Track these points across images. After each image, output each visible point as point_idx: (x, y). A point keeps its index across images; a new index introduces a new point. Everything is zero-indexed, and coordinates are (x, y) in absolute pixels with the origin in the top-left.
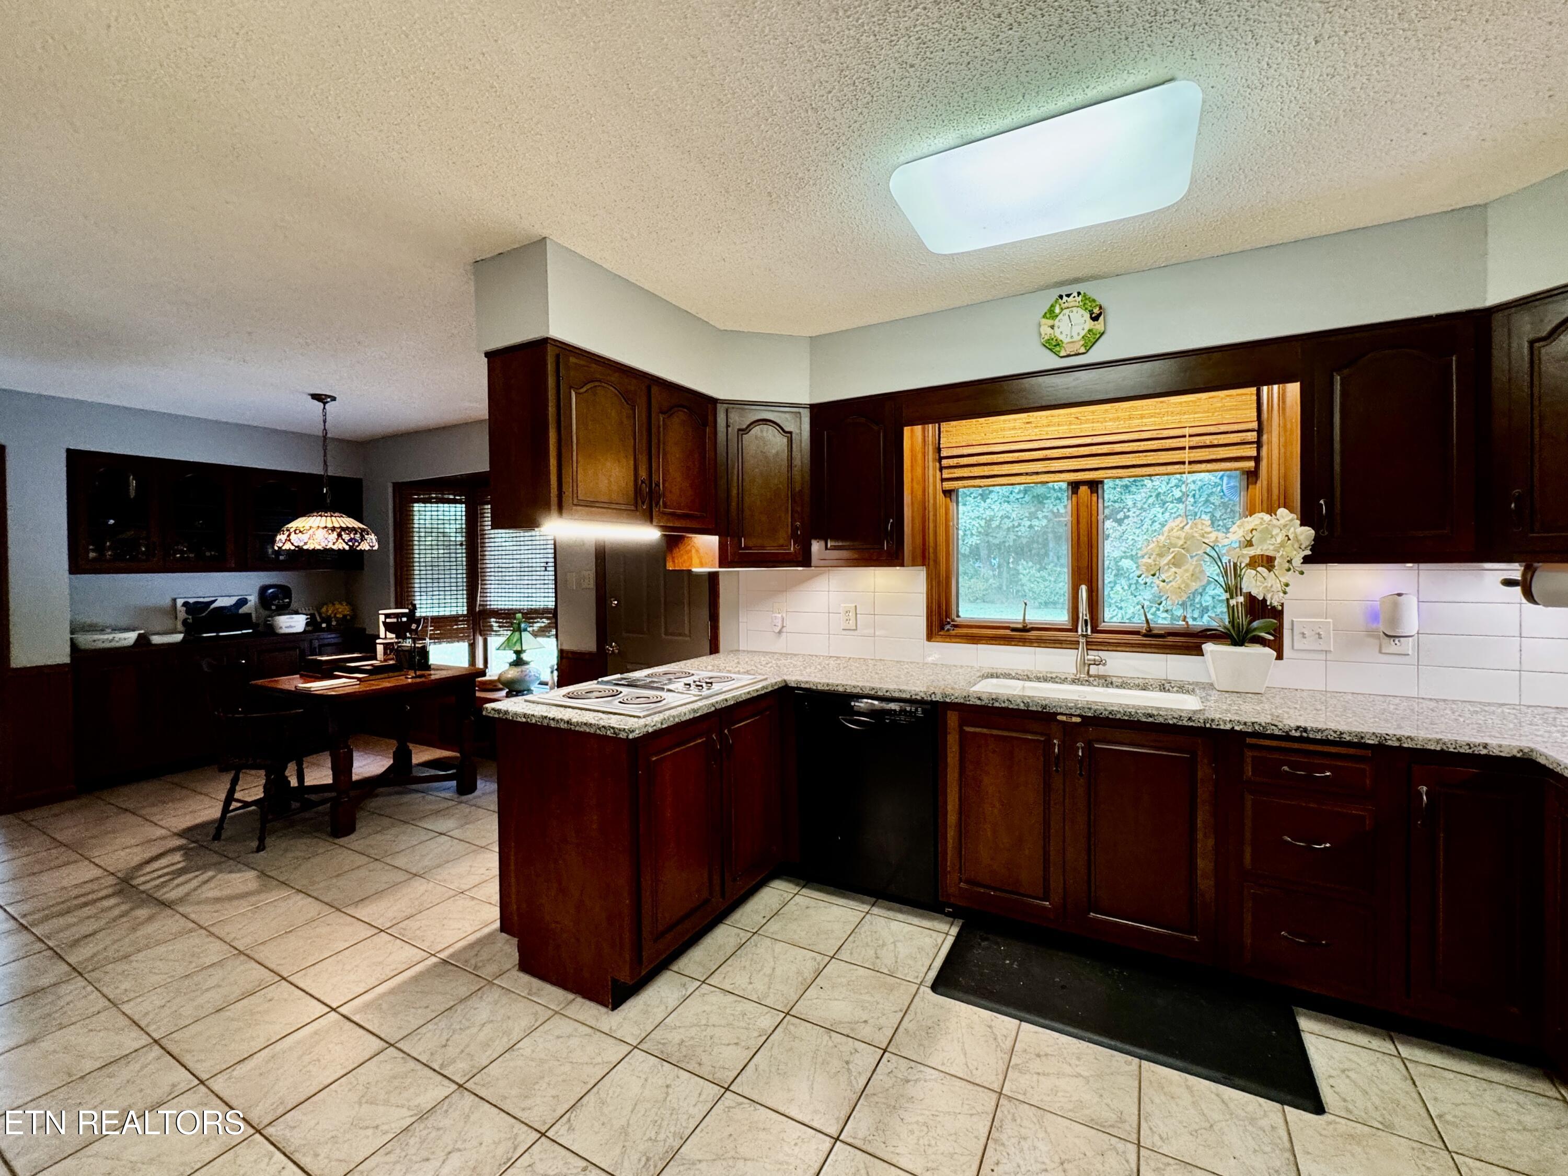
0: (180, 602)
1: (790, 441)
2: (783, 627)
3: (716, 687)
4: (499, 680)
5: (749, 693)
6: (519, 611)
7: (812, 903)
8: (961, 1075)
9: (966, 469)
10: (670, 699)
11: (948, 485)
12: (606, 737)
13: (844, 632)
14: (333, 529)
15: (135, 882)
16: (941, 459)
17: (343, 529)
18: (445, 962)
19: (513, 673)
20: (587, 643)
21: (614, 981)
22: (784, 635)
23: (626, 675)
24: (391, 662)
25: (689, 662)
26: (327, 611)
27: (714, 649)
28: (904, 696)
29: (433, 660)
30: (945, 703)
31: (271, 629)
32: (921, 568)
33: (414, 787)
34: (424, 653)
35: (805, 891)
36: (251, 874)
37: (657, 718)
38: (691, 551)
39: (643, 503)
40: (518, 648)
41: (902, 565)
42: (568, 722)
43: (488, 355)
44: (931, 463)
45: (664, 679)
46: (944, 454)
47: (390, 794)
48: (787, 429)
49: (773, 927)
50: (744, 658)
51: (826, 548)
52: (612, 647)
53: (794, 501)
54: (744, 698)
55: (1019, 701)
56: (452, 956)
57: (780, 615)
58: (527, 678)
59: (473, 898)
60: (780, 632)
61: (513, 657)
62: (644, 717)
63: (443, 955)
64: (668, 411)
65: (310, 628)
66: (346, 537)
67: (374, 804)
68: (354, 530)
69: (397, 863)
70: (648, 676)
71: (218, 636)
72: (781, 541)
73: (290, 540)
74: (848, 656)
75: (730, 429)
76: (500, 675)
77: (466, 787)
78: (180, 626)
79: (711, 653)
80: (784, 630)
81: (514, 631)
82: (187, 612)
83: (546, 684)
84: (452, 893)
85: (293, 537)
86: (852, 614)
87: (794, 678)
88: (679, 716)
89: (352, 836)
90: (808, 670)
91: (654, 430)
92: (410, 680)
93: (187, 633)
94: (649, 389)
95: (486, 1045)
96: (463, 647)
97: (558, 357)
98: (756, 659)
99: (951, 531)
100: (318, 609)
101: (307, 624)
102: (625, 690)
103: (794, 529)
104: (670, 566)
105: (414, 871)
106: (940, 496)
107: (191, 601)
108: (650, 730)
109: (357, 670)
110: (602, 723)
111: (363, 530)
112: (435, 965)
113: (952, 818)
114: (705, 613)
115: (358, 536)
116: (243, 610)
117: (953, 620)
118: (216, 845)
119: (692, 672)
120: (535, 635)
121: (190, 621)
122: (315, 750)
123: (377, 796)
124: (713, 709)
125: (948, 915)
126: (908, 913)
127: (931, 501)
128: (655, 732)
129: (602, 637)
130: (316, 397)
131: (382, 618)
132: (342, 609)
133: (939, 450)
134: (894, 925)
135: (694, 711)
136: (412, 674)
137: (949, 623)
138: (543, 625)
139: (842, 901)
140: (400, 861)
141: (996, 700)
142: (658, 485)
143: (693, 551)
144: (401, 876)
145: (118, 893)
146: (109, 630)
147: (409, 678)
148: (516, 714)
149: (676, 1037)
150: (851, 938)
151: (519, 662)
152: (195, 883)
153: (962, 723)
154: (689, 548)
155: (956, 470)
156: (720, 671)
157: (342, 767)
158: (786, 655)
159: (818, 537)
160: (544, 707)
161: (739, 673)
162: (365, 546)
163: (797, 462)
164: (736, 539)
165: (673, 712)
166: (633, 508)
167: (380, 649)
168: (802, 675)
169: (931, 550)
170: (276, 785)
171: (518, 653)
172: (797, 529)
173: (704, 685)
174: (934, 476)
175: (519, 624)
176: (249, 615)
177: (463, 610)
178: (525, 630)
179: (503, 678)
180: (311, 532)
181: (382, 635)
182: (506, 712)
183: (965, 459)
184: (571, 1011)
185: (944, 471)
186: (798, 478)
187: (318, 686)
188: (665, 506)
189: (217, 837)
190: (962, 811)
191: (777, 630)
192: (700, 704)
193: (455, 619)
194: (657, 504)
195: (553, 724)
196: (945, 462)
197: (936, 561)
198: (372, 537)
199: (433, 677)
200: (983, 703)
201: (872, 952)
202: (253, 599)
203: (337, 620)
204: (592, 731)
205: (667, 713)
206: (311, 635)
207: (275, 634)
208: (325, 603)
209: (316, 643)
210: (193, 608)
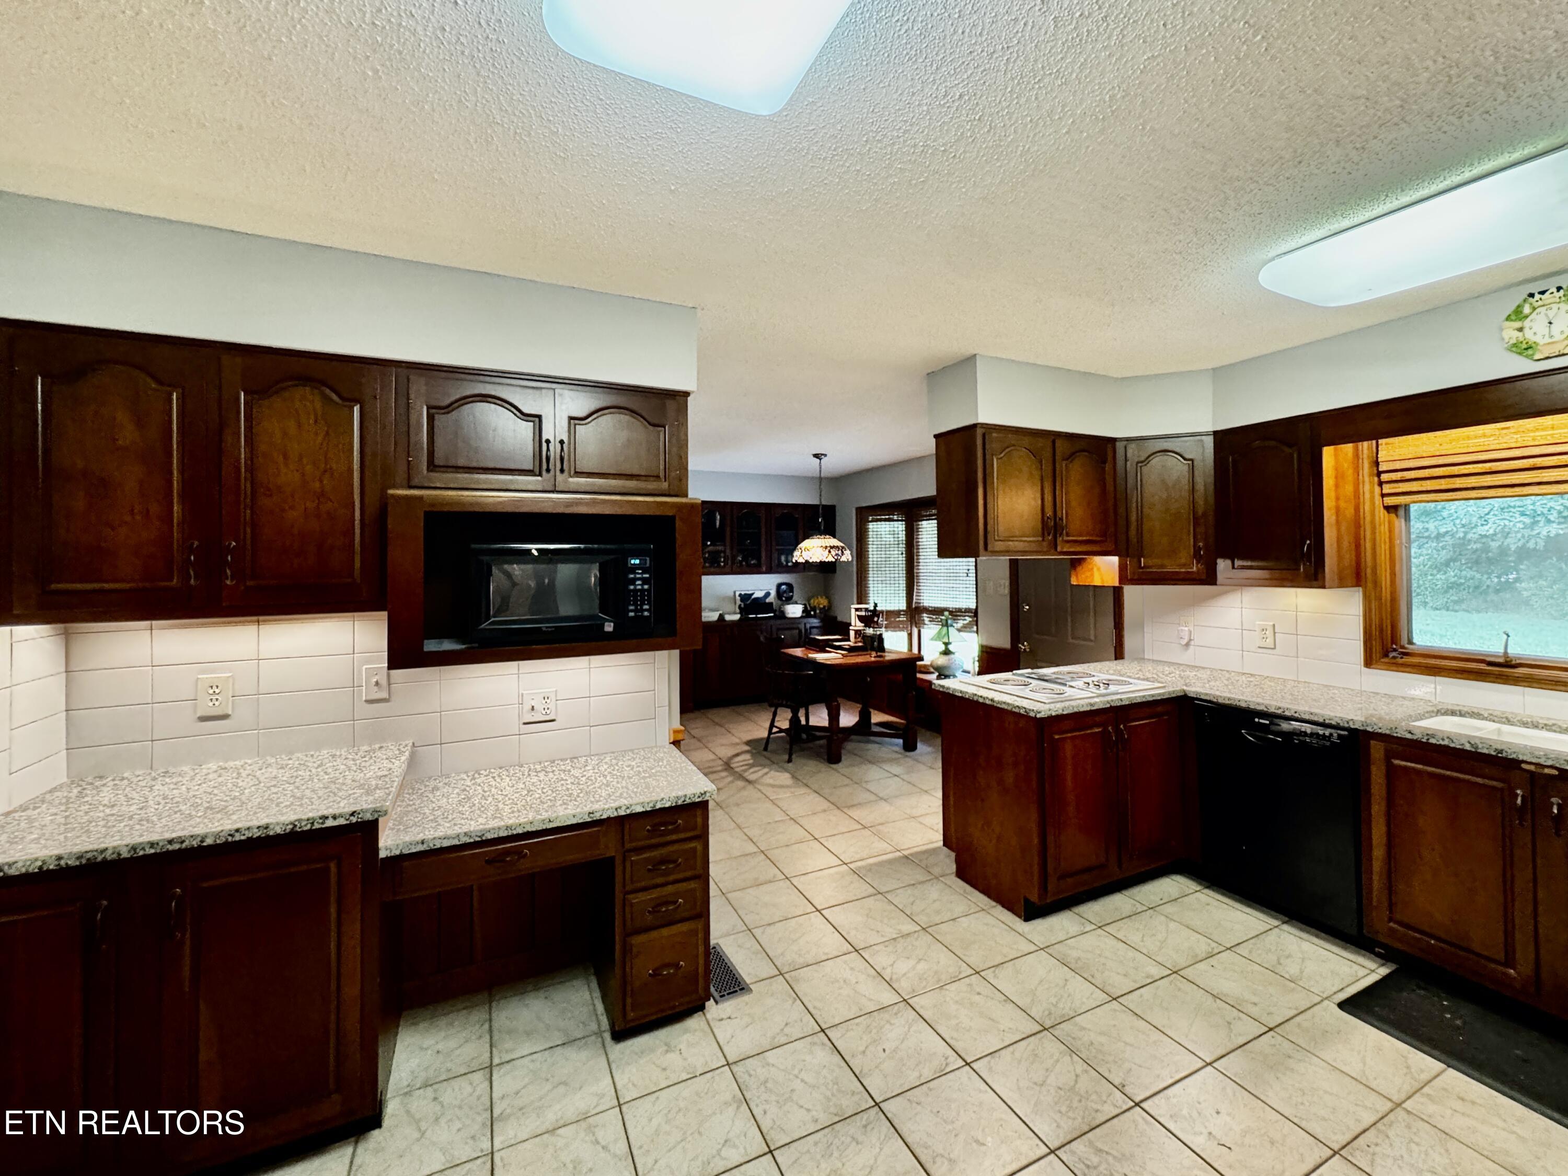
0: (737, 594)
1: (1192, 468)
2: (1190, 640)
3: (1112, 688)
4: (931, 665)
5: (1144, 696)
6: (946, 609)
7: (1216, 903)
8: (1354, 1075)
9: (1415, 483)
10: (1069, 692)
11: (1390, 501)
12: (1020, 714)
13: (1261, 650)
14: (826, 547)
15: (732, 766)
16: (1379, 474)
17: (832, 547)
18: (906, 857)
19: (942, 661)
20: (1003, 641)
21: (1027, 900)
22: (1192, 647)
23: (1035, 671)
24: (860, 644)
25: (1092, 665)
26: (814, 602)
27: (1119, 654)
28: (1316, 719)
29: (887, 645)
30: (1365, 732)
31: (782, 615)
32: (1356, 589)
33: (872, 738)
34: (880, 638)
35: (1207, 891)
36: (787, 775)
37: (1059, 705)
38: (1092, 569)
39: (1049, 535)
40: (946, 640)
41: (1323, 587)
42: (992, 700)
43: (936, 436)
44: (1367, 479)
45: (1067, 677)
46: (1382, 467)
47: (859, 742)
48: (1187, 456)
49: (1169, 909)
50: (1149, 667)
51: (1233, 568)
52: (1024, 646)
53: (1196, 524)
54: (1139, 700)
55: (1464, 741)
56: (911, 855)
57: (1186, 629)
58: (953, 666)
59: (921, 823)
60: (1187, 645)
61: (943, 648)
62: (1049, 703)
63: (906, 853)
64: (1070, 457)
65: (804, 615)
66: (833, 552)
67: (849, 746)
68: (837, 547)
69: (868, 787)
70: (1054, 673)
71: (755, 617)
72: (1183, 561)
74: (1266, 675)
75: (1128, 463)
76: (932, 662)
77: (910, 747)
78: (738, 610)
79: (1116, 659)
80: (1192, 643)
81: (943, 625)
82: (741, 600)
83: (969, 672)
84: (906, 816)
85: (803, 553)
86: (1269, 633)
87: (1193, 689)
88: (1077, 707)
89: (840, 764)
90: (1212, 683)
91: (1057, 472)
92: (873, 659)
93: (741, 613)
94: (1054, 442)
95: (938, 912)
96: (904, 635)
97: (984, 435)
98: (1160, 668)
99: (1397, 550)
100: (809, 600)
101: (803, 612)
102: (1034, 682)
103: (1197, 550)
104: (1074, 581)
105: (881, 795)
106: (1383, 513)
107: (743, 593)
108: (1054, 714)
109: (840, 648)
110: (1017, 704)
111: (843, 547)
112: (900, 858)
113: (1378, 853)
114: (1109, 622)
115: (840, 552)
116: (768, 600)
117: (1403, 647)
118: (765, 753)
119: (1093, 673)
120: (959, 630)
121: (743, 606)
122: (816, 701)
123: (851, 741)
124: (1108, 706)
125: (1378, 955)
126: (1324, 939)
127: (1368, 519)
128: (1057, 716)
129: (1016, 637)
130: (816, 456)
131: (853, 611)
132: (823, 602)
133: (1377, 463)
134: (1306, 946)
135: (1091, 705)
136: (874, 654)
137: (1395, 650)
138: (965, 622)
139: (1248, 910)
140: (871, 787)
141: (1433, 736)
142: (1061, 519)
143: (1095, 569)
144: (873, 798)
145: (726, 770)
147: (872, 657)
148: (954, 690)
149: (1074, 954)
150: (1253, 941)
151: (947, 652)
152: (760, 773)
153: (1389, 756)
154: (1090, 567)
155: (1400, 485)
156: (1121, 675)
157: (834, 717)
158: (1193, 667)
159: (1224, 556)
160: (975, 688)
161: (1139, 679)
162: (844, 559)
163: (1200, 487)
164: (1135, 560)
165: (1073, 703)
166: (1040, 539)
167: (852, 634)
168: (1203, 687)
169: (1369, 571)
170: (795, 721)
171: (946, 644)
172: (1200, 549)
173: (1101, 685)
174: (1372, 492)
175: (947, 621)
176: (771, 604)
177: (903, 606)
178: (952, 626)
179: (935, 664)
180: (813, 549)
181: (853, 623)
182: (948, 688)
183: (1413, 472)
184: (993, 911)
185: (1384, 486)
186: (1200, 502)
187: (820, 657)
188: (1068, 535)
189: (766, 749)
190: (1390, 846)
191: (1184, 642)
192: (1097, 700)
193: (898, 613)
194: (1061, 534)
195: (981, 700)
196: (1384, 477)
197: (1376, 583)
198: (847, 552)
199: (887, 658)
200: (1415, 738)
201: (1275, 958)
202: (773, 593)
203: (820, 609)
204: (1009, 708)
205: (1067, 704)
206: (805, 620)
207: (785, 618)
208: (813, 597)
209: (808, 626)
210: (745, 598)
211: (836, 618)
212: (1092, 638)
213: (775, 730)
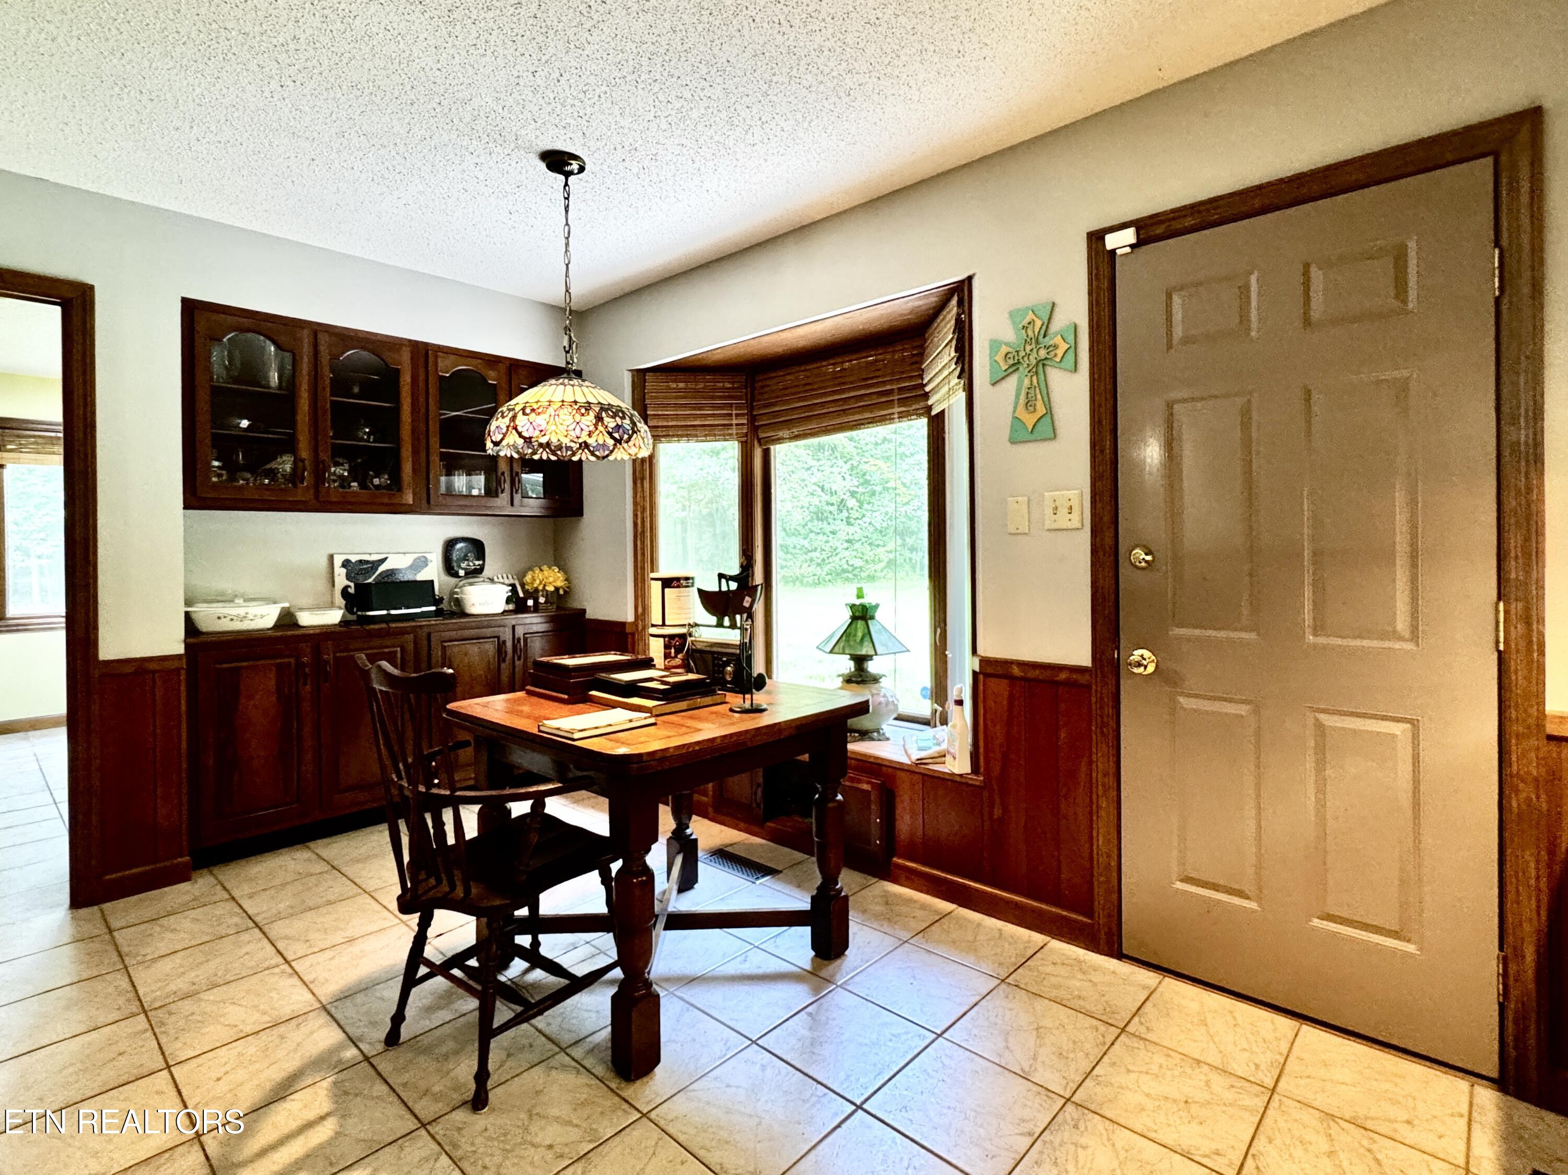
0: (338, 561)
26: (534, 579)
31: (458, 610)
65: (511, 607)
66: (609, 422)
71: (389, 615)
73: (515, 428)
78: (338, 601)
82: (348, 577)
85: (521, 421)
93: (349, 608)
100: (521, 576)
101: (508, 601)
107: (354, 558)
109: (632, 689)
111: (632, 413)
115: (627, 423)
116: (422, 576)
121: (352, 590)
132: (552, 578)
146: (241, 601)
151: (862, 677)
167: (656, 646)
171: (856, 656)
176: (430, 584)
180: (551, 410)
198: (647, 429)
203: (546, 594)
206: (512, 619)
207: (464, 614)
208: (531, 569)
209: (520, 632)
210: (356, 569)
211: (584, 611)
212: (1402, 624)
213: (423, 970)
